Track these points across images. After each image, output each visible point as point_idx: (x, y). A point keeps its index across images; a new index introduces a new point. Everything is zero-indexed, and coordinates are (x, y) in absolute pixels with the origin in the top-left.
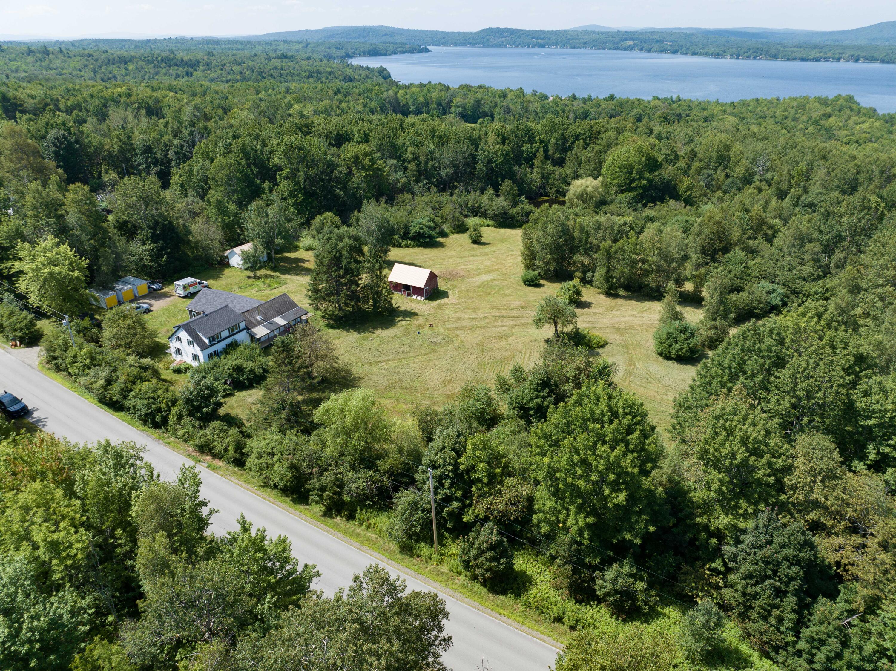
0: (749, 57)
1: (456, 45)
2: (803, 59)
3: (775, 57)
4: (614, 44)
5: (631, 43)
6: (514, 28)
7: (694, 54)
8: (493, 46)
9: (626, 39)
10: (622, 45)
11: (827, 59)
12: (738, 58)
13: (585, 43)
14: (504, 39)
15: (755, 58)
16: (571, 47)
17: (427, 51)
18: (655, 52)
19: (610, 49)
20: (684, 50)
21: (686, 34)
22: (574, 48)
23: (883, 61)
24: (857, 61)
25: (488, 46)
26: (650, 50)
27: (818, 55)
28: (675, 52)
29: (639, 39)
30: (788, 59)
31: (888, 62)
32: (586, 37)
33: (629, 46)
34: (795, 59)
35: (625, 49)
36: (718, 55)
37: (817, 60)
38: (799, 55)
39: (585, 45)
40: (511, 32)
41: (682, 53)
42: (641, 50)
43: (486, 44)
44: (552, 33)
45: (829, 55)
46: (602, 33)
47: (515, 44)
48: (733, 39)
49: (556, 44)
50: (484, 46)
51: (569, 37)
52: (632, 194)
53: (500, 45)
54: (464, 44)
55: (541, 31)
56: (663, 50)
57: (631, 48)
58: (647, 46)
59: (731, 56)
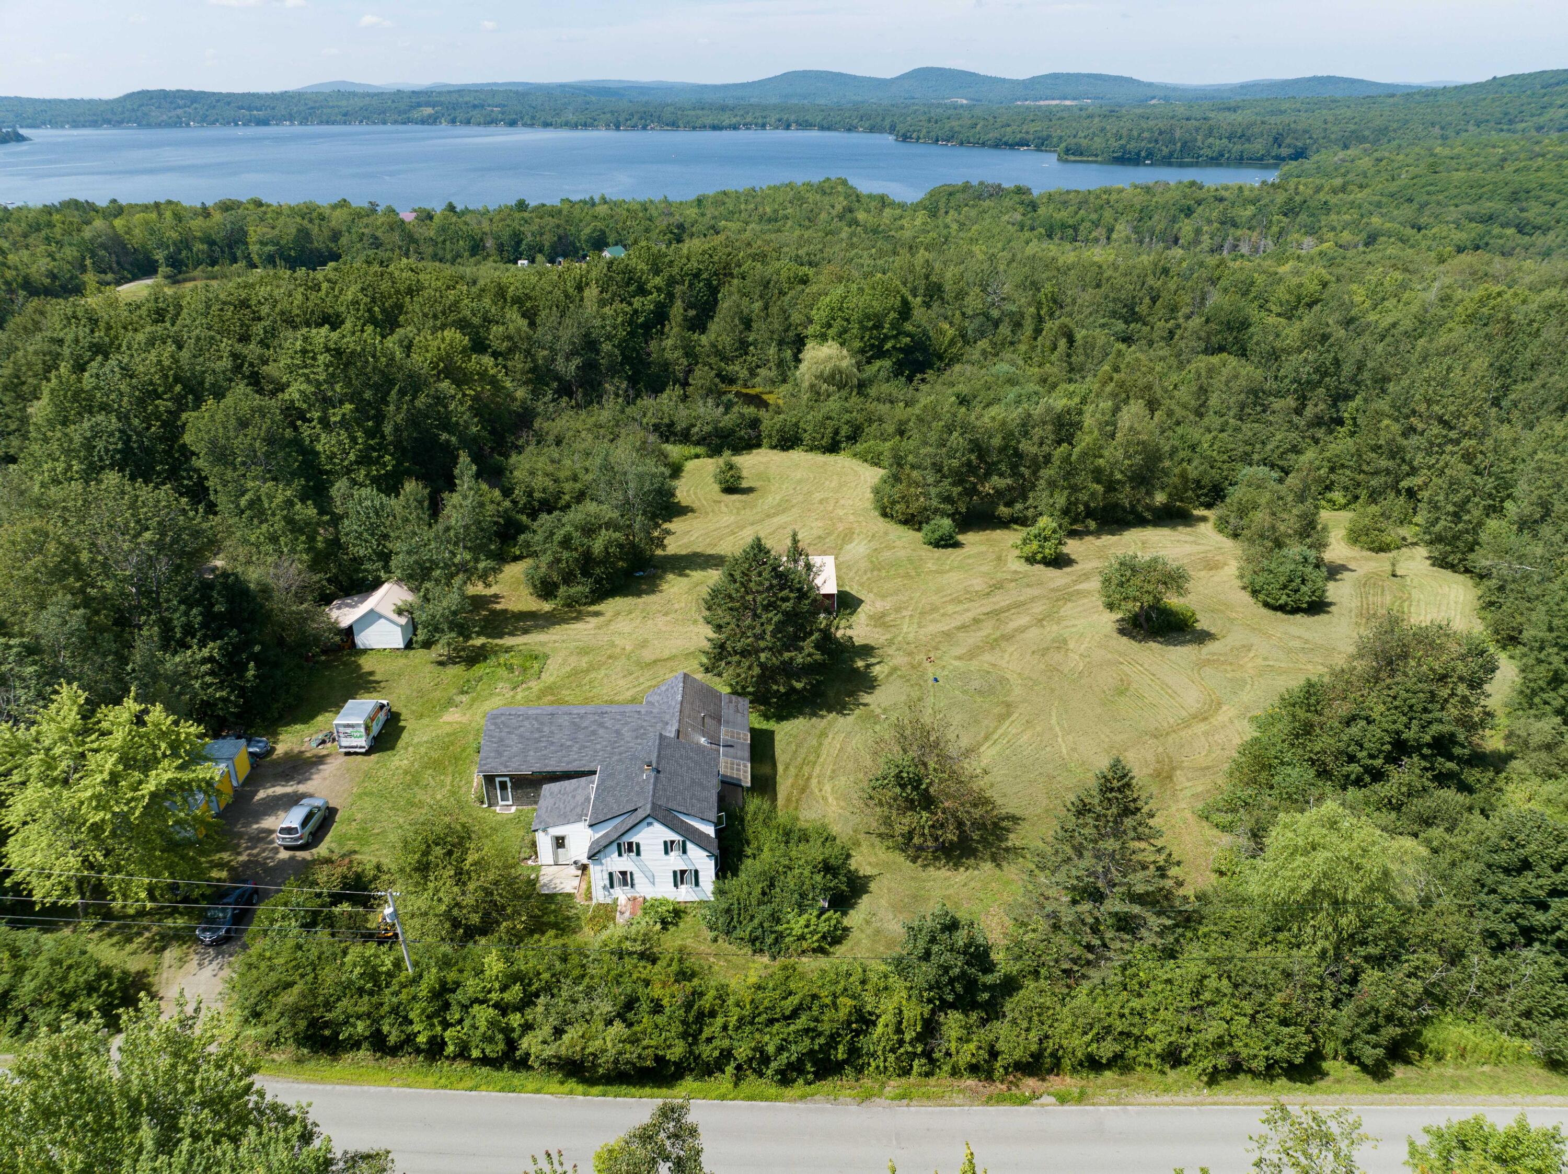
0: (634, 127)
1: (75, 125)
2: (715, 128)
3: (674, 125)
4: (400, 113)
5: (429, 111)
6: (196, 89)
7: (546, 125)
8: (159, 125)
9: (419, 105)
10: (416, 114)
11: (747, 126)
12: (617, 128)
13: (345, 115)
14: (179, 111)
15: (644, 128)
16: (321, 123)
17: (20, 138)
18: (479, 124)
19: (395, 122)
20: (527, 119)
21: (517, 93)
22: (327, 123)
23: (822, 128)
24: (788, 127)
25: (149, 126)
26: (468, 122)
27: (734, 120)
28: (512, 123)
29: (440, 104)
30: (694, 128)
31: (829, 129)
32: (344, 103)
33: (430, 116)
34: (703, 127)
35: (423, 122)
36: (585, 126)
37: (735, 127)
38: (708, 121)
39: (347, 117)
40: (193, 98)
41: (525, 125)
42: (453, 122)
43: (143, 123)
44: (273, 97)
45: (749, 119)
46: (368, 95)
47: (206, 120)
48: (594, 99)
49: (291, 118)
50: (140, 125)
51: (311, 104)
52: (887, 363)
53: (177, 123)
54: (94, 124)
55: (254, 95)
56: (491, 121)
57: (432, 120)
58: (461, 116)
59: (608, 126)
